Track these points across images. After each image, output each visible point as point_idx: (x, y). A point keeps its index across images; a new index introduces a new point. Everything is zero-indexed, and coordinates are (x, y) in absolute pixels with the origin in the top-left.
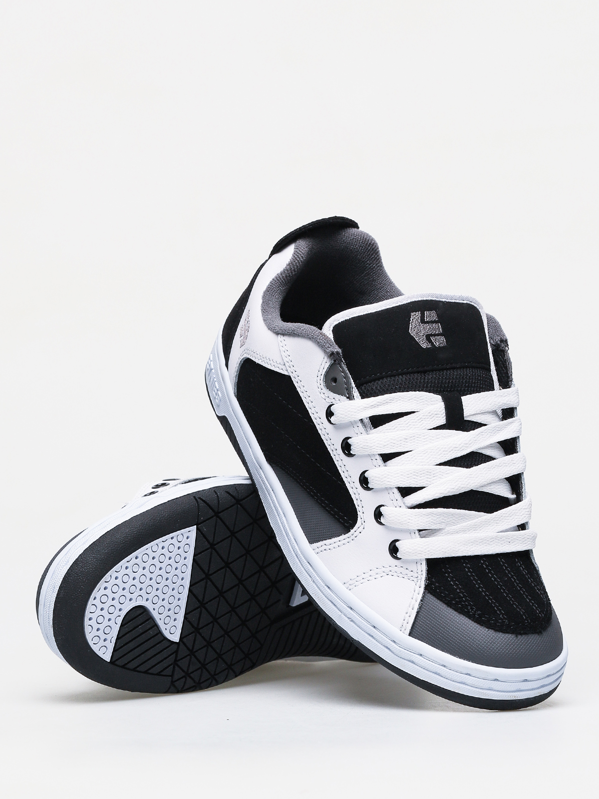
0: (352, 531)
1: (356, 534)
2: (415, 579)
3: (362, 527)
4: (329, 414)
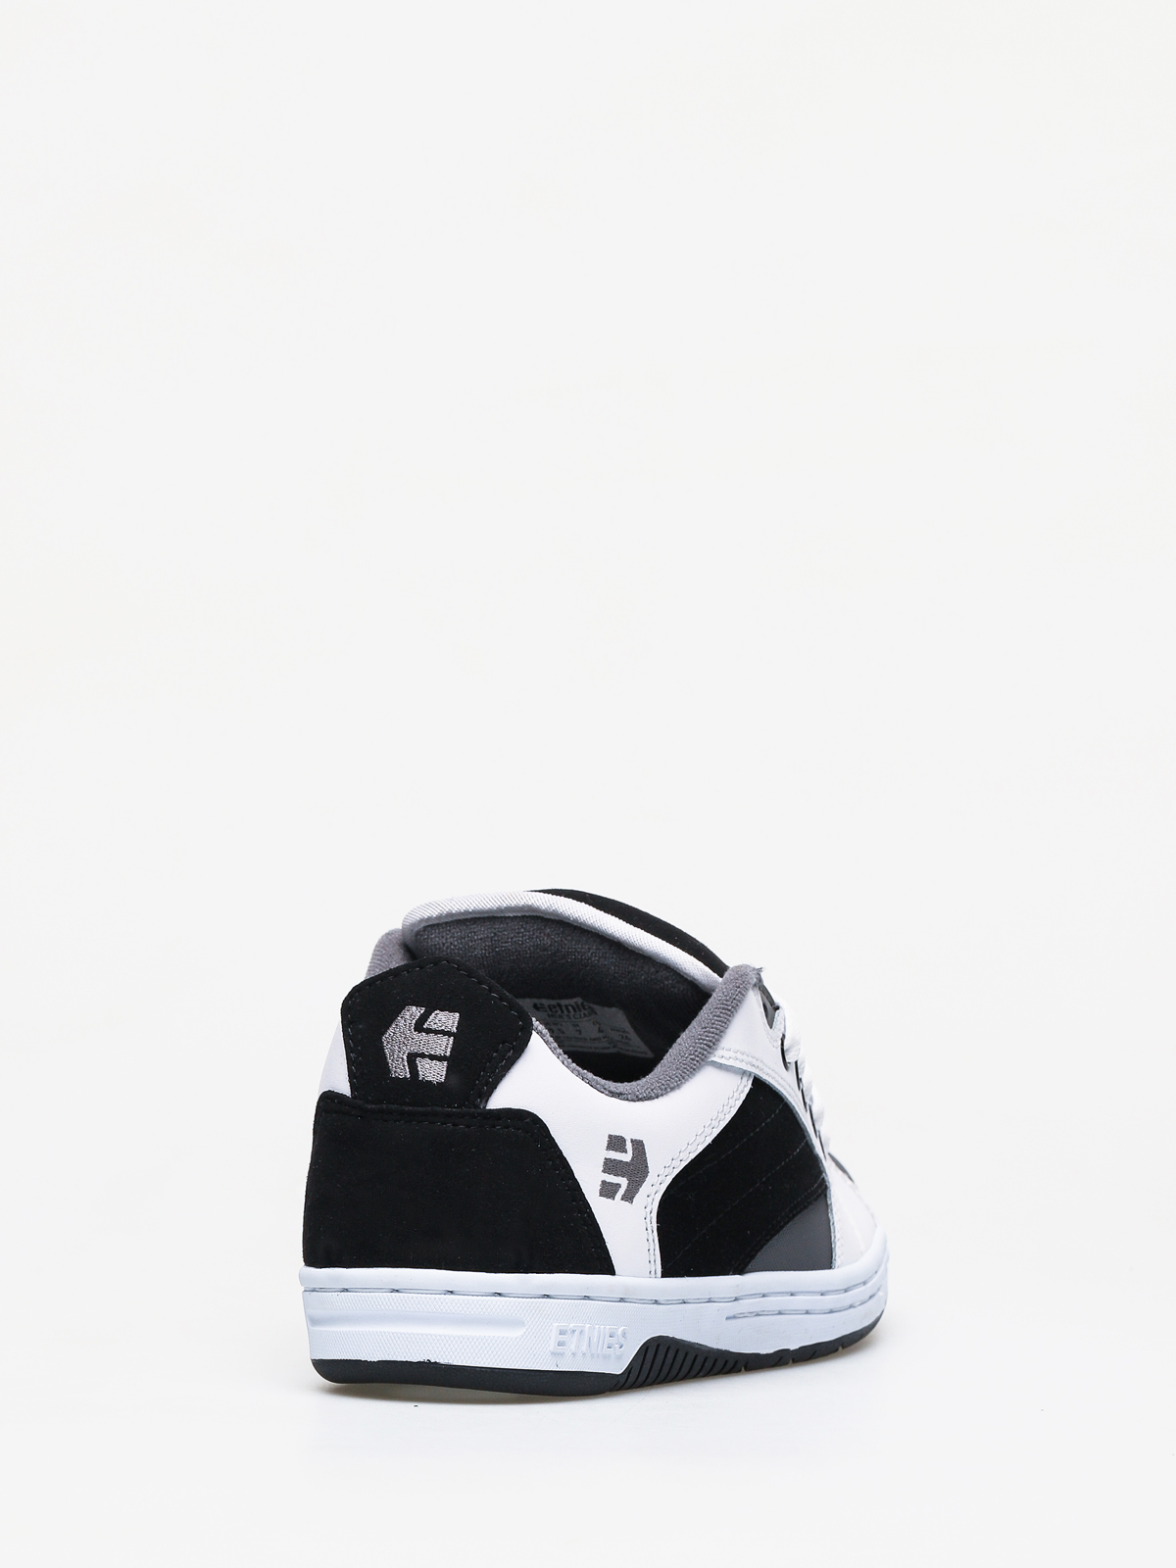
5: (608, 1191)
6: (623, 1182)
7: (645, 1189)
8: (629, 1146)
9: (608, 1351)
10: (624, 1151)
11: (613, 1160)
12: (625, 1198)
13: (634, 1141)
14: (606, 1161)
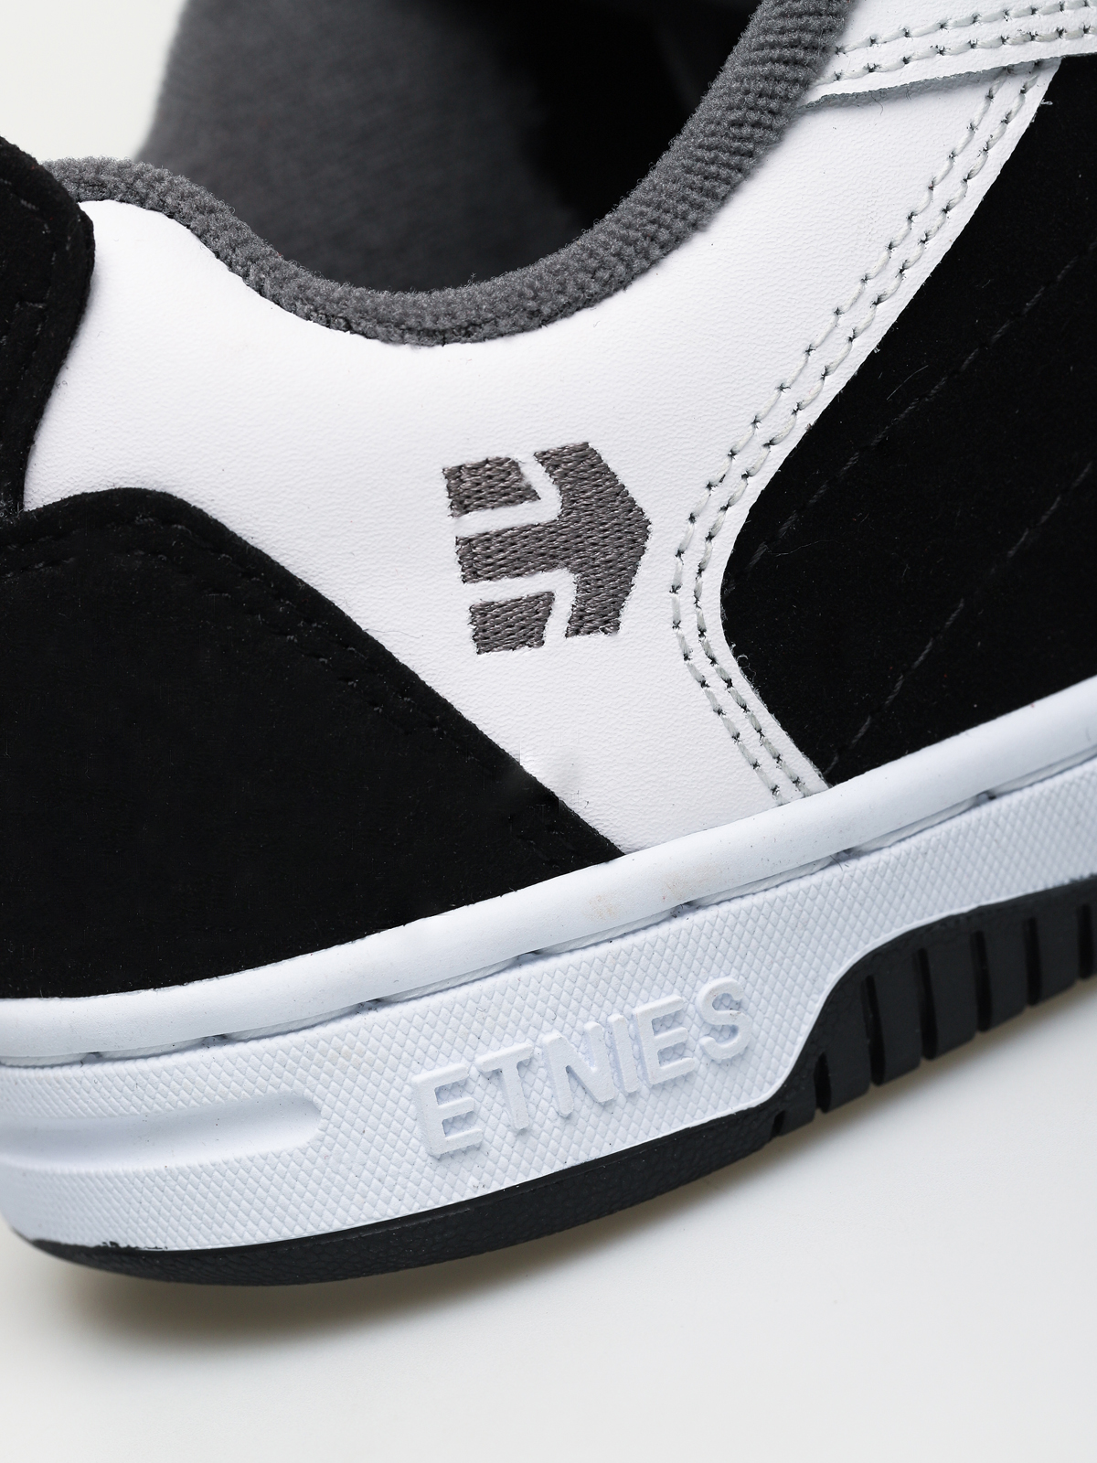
5: (505, 630)
6: (562, 585)
7: (652, 574)
8: (536, 476)
9: (673, 1067)
10: (529, 494)
11: (486, 538)
12: (579, 625)
13: (543, 458)
14: (466, 545)
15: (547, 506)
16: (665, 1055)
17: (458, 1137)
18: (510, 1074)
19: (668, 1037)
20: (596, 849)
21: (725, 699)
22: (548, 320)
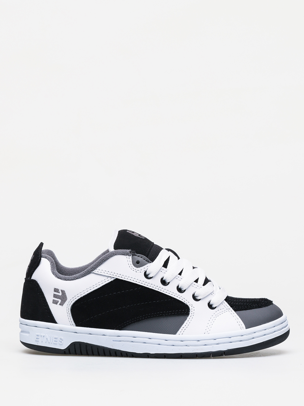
0: (191, 312)
1: (193, 312)
2: (227, 310)
3: (193, 307)
4: (146, 276)
5: (55, 302)
6: (60, 301)
7: (66, 303)
8: (60, 291)
9: (55, 342)
10: (59, 293)
11: (56, 295)
12: (60, 304)
13: (61, 290)
14: (54, 295)
15: (60, 294)
16: (55, 341)
17: (37, 340)
18: (42, 336)
19: (56, 340)
20: (55, 322)
21: (68, 315)
22: (66, 280)
